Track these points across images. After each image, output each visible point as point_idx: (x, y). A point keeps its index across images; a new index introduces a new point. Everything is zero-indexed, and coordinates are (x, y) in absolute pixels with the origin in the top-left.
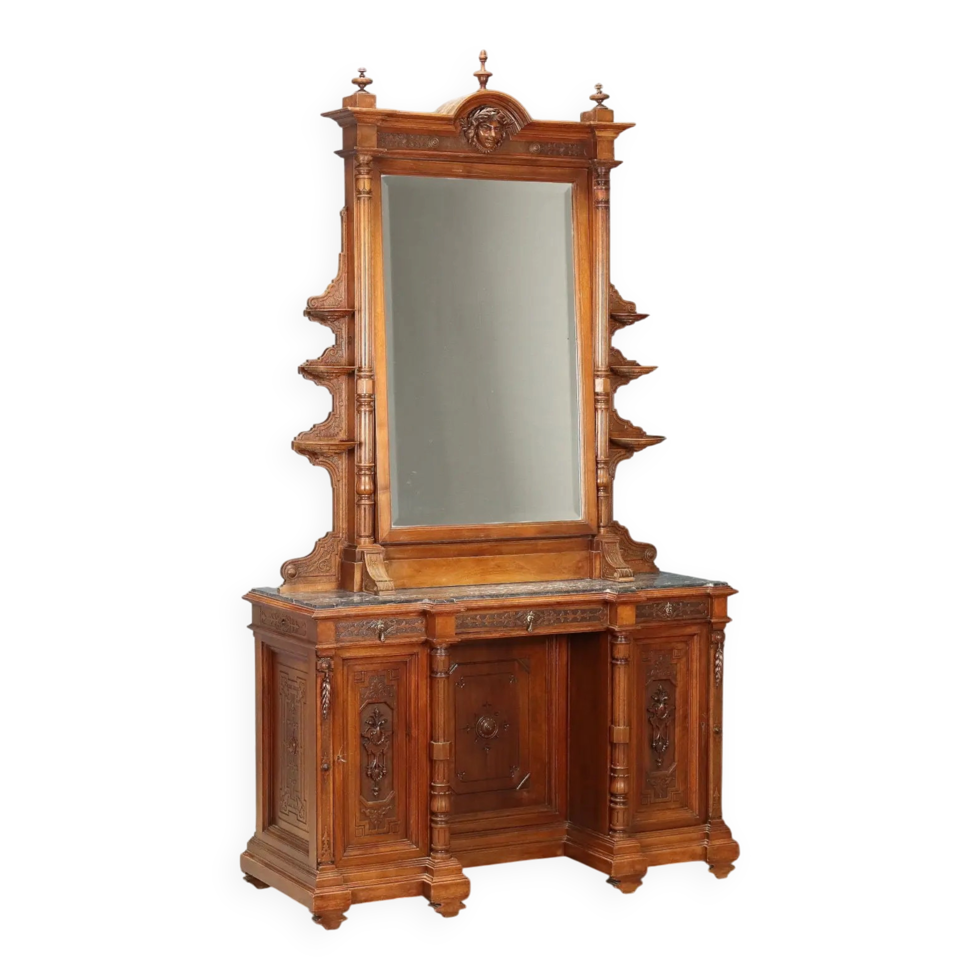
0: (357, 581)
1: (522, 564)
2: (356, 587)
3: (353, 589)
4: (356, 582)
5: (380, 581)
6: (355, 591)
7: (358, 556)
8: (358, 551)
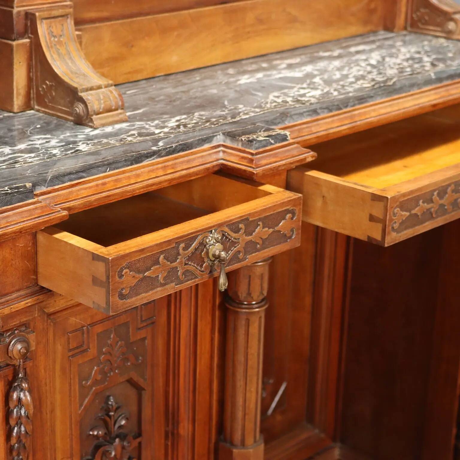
0: (20, 87)
1: (294, 12)
2: (18, 101)
3: (12, 105)
4: (17, 89)
5: (87, 90)
6: (16, 110)
7: (18, 25)
8: (19, 12)
